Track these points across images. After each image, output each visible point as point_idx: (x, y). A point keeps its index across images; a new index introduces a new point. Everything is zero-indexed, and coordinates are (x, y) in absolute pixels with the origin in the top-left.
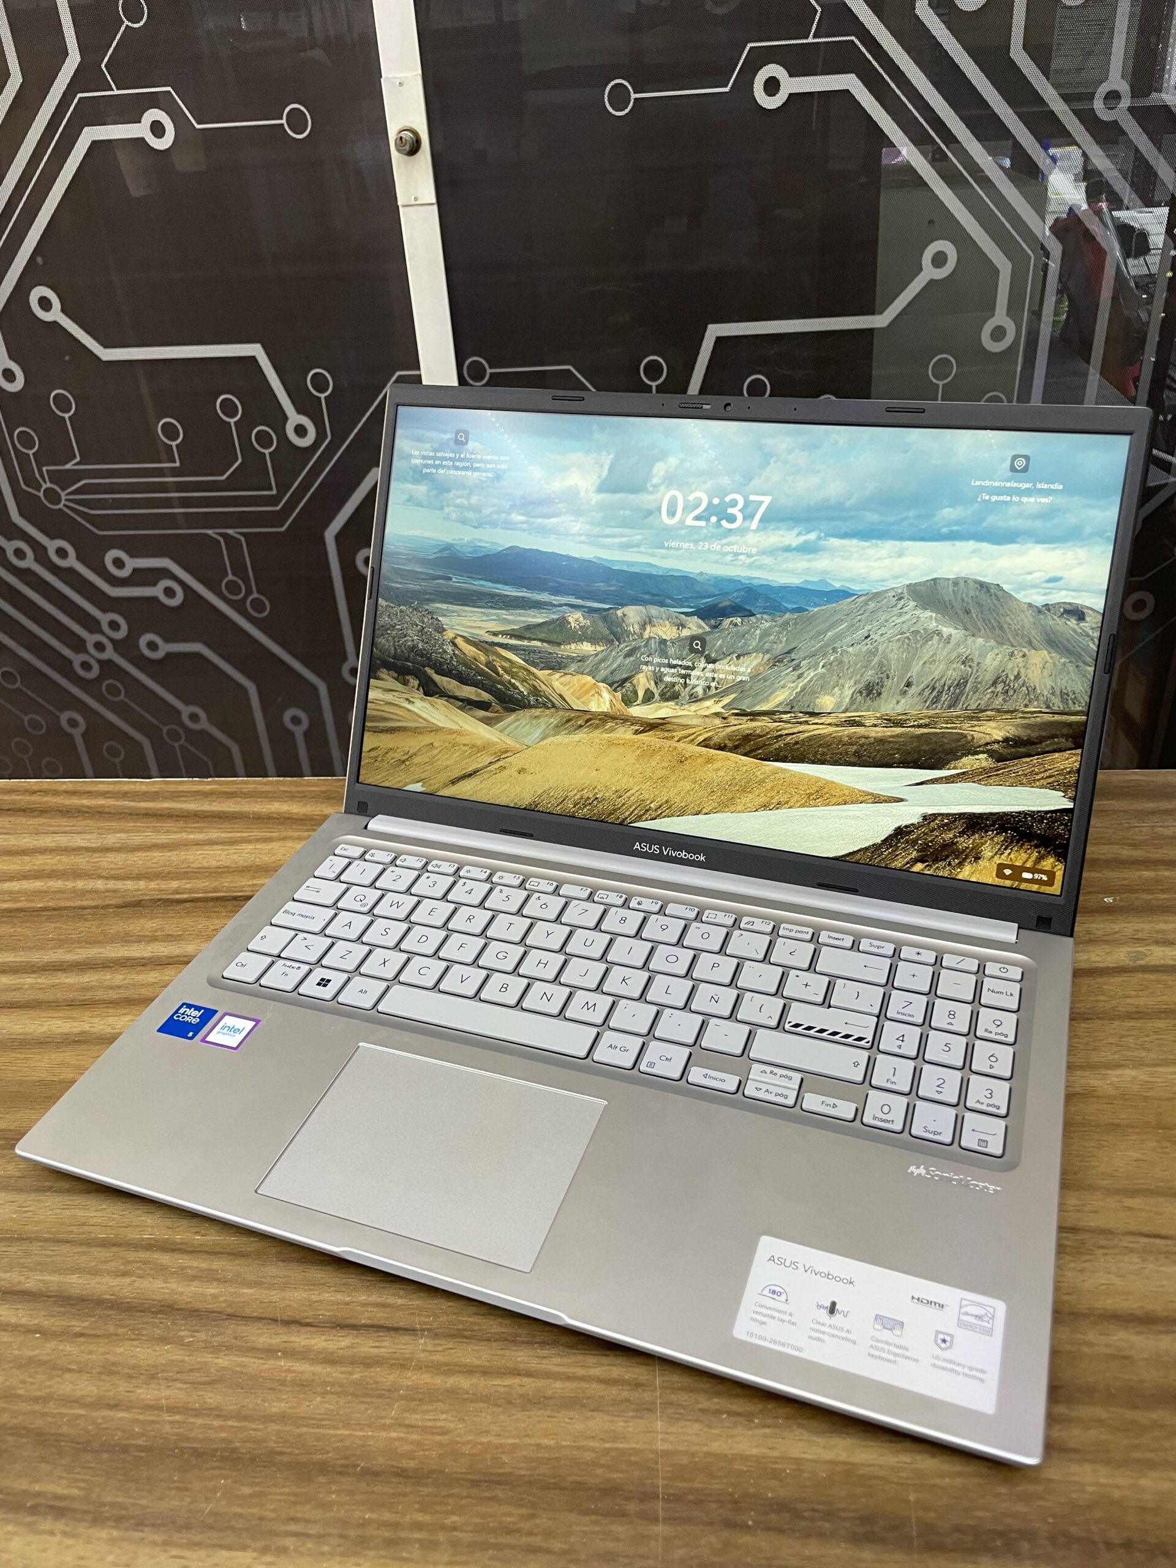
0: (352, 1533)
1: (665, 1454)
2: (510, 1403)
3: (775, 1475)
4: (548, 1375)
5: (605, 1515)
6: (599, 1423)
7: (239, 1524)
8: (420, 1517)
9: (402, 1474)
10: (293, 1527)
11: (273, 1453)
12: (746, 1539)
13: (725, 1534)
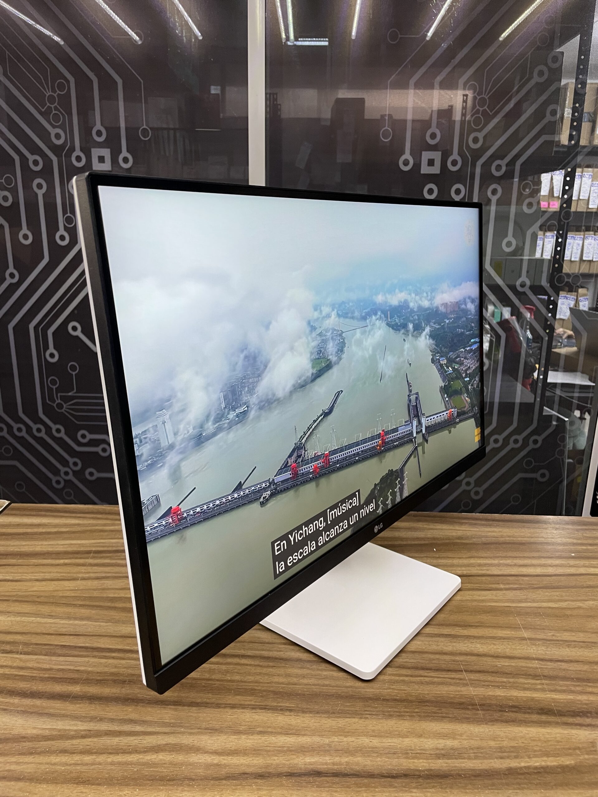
0: (386, 714)
1: (475, 695)
2: (422, 683)
3: (510, 700)
4: (431, 677)
5: (462, 709)
6: (452, 688)
7: (350, 712)
8: (405, 710)
9: (395, 700)
10: (368, 713)
11: (352, 695)
12: (506, 714)
13: (501, 713)
